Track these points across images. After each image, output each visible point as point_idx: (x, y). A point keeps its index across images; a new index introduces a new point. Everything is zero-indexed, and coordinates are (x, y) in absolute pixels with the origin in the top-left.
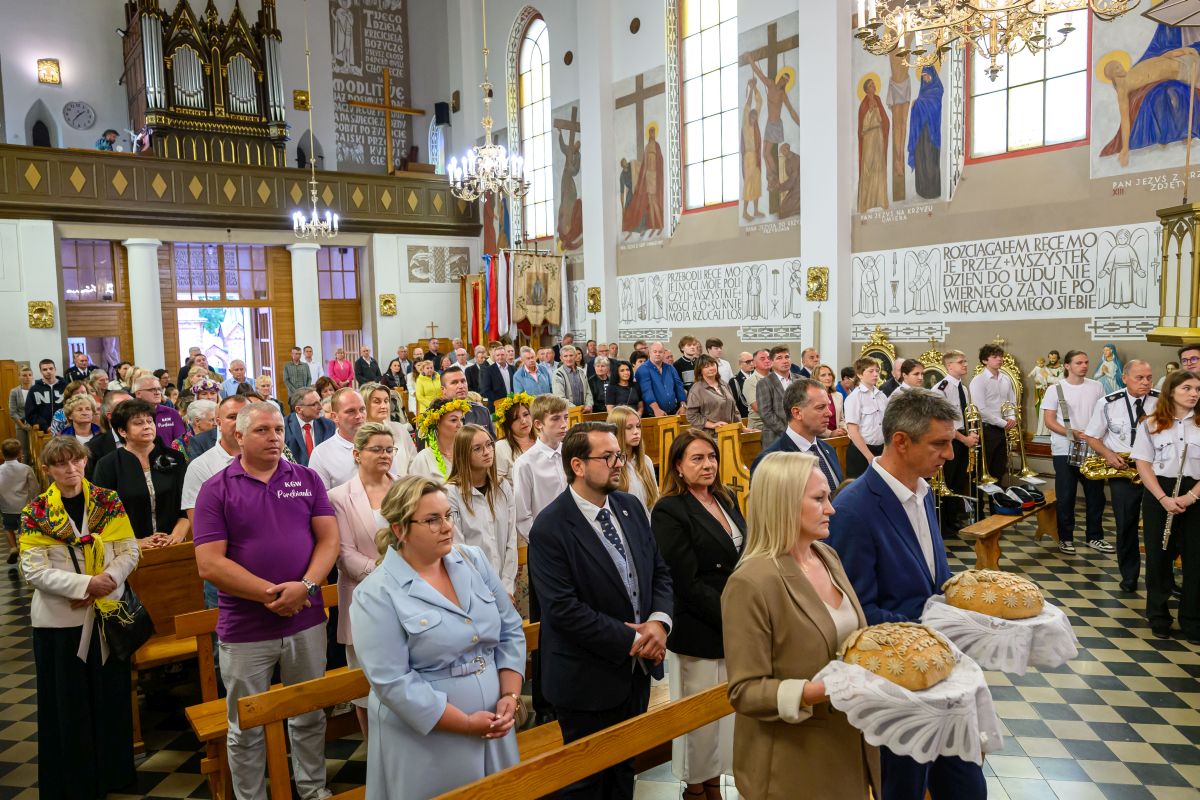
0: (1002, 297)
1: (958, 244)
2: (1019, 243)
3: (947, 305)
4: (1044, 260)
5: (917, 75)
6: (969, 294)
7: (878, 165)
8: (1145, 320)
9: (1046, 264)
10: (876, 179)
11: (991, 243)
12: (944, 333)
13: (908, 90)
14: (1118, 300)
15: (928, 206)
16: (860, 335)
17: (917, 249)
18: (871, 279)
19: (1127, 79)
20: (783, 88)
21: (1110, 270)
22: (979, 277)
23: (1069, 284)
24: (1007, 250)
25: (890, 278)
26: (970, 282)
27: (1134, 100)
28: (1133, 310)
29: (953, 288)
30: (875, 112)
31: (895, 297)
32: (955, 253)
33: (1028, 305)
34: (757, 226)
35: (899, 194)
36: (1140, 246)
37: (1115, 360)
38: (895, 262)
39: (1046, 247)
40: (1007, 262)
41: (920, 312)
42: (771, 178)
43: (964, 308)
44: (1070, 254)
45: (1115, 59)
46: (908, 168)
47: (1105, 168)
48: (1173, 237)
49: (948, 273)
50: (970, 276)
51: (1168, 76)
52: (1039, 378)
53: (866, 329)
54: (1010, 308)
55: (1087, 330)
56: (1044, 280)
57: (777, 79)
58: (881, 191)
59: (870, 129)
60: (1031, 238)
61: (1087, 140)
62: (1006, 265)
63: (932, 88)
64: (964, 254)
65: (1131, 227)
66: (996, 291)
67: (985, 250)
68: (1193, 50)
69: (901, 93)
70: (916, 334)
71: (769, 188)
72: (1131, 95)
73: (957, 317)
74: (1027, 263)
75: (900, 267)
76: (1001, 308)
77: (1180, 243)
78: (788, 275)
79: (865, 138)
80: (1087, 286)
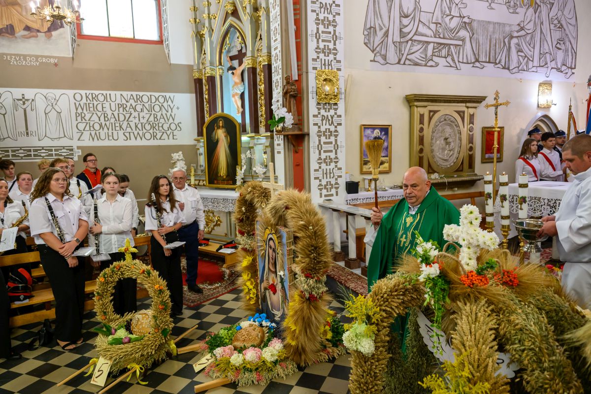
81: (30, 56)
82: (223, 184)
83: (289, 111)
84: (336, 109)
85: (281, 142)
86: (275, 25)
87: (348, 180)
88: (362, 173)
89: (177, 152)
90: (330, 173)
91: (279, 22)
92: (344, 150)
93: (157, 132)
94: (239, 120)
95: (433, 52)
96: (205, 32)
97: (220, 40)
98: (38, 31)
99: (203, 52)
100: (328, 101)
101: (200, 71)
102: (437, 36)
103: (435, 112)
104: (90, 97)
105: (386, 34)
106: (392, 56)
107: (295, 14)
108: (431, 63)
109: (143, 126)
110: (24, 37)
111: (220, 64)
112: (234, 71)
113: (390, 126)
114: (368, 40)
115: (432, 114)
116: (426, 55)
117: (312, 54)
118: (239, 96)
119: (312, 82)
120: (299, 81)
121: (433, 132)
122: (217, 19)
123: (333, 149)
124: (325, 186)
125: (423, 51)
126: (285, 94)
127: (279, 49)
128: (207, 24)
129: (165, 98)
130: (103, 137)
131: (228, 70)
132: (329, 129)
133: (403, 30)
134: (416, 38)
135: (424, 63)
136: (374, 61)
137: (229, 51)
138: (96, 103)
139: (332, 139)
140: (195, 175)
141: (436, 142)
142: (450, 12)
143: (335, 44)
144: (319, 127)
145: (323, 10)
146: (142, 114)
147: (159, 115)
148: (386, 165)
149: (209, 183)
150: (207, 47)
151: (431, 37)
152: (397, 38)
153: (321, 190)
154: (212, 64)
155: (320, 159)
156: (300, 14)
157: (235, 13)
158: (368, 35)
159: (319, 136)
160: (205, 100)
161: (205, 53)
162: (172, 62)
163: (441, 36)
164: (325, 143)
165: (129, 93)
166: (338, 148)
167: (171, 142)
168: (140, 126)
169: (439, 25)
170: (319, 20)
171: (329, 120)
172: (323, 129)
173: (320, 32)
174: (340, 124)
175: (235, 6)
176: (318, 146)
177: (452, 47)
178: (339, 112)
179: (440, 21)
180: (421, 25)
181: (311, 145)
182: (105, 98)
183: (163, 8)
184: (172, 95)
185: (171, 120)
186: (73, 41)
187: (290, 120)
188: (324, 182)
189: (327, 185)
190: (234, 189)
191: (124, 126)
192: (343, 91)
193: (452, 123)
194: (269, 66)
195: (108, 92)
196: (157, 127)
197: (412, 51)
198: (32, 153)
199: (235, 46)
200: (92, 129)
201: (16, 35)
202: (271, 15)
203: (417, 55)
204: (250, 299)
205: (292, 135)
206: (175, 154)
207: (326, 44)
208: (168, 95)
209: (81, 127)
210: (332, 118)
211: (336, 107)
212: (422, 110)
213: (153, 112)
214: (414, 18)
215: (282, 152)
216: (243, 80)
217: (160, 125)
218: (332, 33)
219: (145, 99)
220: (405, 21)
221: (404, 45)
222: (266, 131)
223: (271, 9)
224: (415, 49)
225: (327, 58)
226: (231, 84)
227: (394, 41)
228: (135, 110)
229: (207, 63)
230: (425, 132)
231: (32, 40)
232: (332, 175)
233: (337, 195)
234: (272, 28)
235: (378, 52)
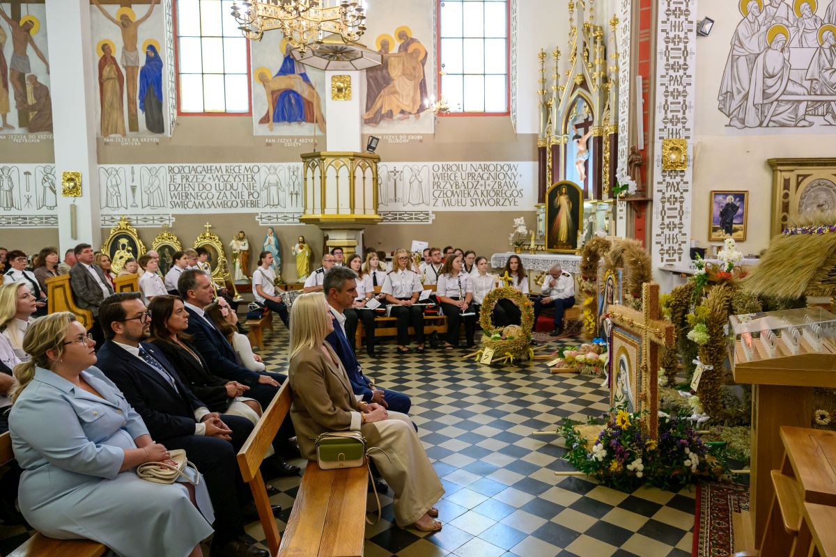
0: (207, 199)
1: (178, 165)
2: (216, 168)
3: (173, 203)
4: (231, 179)
5: (143, 49)
6: (187, 197)
7: (116, 105)
8: (285, 215)
9: (233, 182)
10: (115, 115)
11: (199, 166)
12: (171, 221)
13: (137, 58)
14: (272, 204)
15: (155, 138)
16: (107, 223)
17: (150, 166)
18: (114, 183)
19: (270, 84)
20: (28, 31)
21: (267, 187)
22: (193, 186)
23: (246, 193)
24: (209, 171)
25: (130, 184)
26: (187, 189)
27: (275, 96)
28: (279, 209)
29: (176, 193)
30: (112, 67)
31: (134, 197)
32: (176, 170)
33: (224, 205)
34: (6, 135)
35: (134, 126)
36: (281, 175)
37: (274, 236)
38: (133, 173)
39: (232, 171)
40: (210, 178)
41: (153, 207)
42: (20, 99)
43: (184, 205)
44: (245, 176)
45: (264, 71)
46: (140, 111)
47: (261, 130)
48: (309, 168)
49: (172, 183)
50: (187, 186)
51: (289, 87)
52: (235, 247)
53: (112, 218)
54: (213, 207)
55: (257, 219)
56: (232, 190)
57: (21, 23)
58: (119, 124)
59: (108, 79)
60: (223, 165)
61: (250, 113)
62: (208, 179)
63: (154, 62)
64: (182, 172)
65: (276, 165)
66: (204, 196)
67: (196, 171)
68: (300, 77)
69: (132, 59)
70: (151, 222)
71: (17, 107)
72: (273, 93)
73: (179, 211)
74: (222, 180)
75: (137, 177)
76: (207, 206)
77: (313, 172)
78: (40, 177)
79: (105, 84)
80: (256, 195)
81: (402, 135)
82: (563, 248)
83: (633, 179)
84: (682, 176)
85: (624, 208)
86: (624, 98)
87: (693, 246)
88: (710, 239)
89: (519, 218)
90: (673, 238)
91: (628, 96)
92: (689, 216)
93: (500, 198)
94: (582, 187)
95: (806, 111)
96: (553, 103)
97: (567, 110)
98: (410, 113)
99: (549, 122)
100: (673, 169)
101: (545, 140)
102: (812, 93)
103: (805, 176)
104: (446, 168)
105: (746, 97)
106: (752, 118)
107: (643, 89)
108: (803, 123)
109: (488, 193)
110: (400, 119)
111: (566, 132)
112: (579, 140)
113: (746, 191)
114: (724, 105)
115: (800, 178)
116: (797, 115)
117: (659, 124)
118: (583, 164)
119: (658, 151)
120: (645, 150)
121: (802, 198)
122: (565, 90)
123: (677, 215)
124: (667, 251)
125: (793, 109)
126: (630, 163)
127: (627, 120)
128: (554, 95)
129: (509, 167)
130: (453, 204)
131: (574, 138)
132: (674, 195)
133: (766, 91)
134: (783, 97)
135: (793, 123)
136: (730, 125)
137: (575, 120)
138: (449, 173)
139: (677, 205)
140: (535, 240)
141: (806, 209)
142: (832, 66)
143: (684, 113)
144: (664, 194)
145: (672, 82)
146: (487, 182)
147: (503, 182)
148: (740, 233)
149: (548, 248)
150: (554, 116)
151: (804, 95)
152: (759, 100)
153: (662, 254)
154: (557, 133)
155: (663, 224)
156: (649, 88)
157: (584, 84)
158: (723, 100)
159: (663, 202)
160: (547, 168)
161: (550, 123)
162: (518, 132)
163: (818, 92)
164: (669, 209)
165: (478, 163)
166: (683, 214)
167: (512, 208)
168: (485, 193)
169: (815, 82)
170: (668, 92)
171: (674, 187)
172: (667, 195)
173: (669, 103)
174: (687, 191)
175: (584, 78)
176: (662, 212)
177: (832, 103)
178: (685, 179)
179: (817, 77)
180: (790, 84)
181: (654, 210)
182: (458, 168)
183: (512, 82)
184: (515, 163)
185: (514, 187)
186: (435, 119)
187: (633, 187)
188: (666, 247)
189: (669, 249)
190: (574, 254)
191: (472, 194)
192: (691, 158)
193: (829, 188)
194: (616, 135)
195: (460, 163)
196: (500, 194)
197: (778, 112)
198: (398, 217)
199: (583, 115)
200: (445, 196)
201: (394, 118)
202: (620, 88)
203: (784, 115)
204: (589, 330)
205: (635, 201)
206: (517, 219)
207: (675, 114)
208: (512, 163)
209: (437, 194)
210: (678, 184)
211: (683, 174)
212: (787, 175)
213: (498, 180)
214: (781, 78)
215: (625, 217)
216: (587, 148)
217: (504, 192)
218: (682, 103)
219: (492, 168)
220: (770, 82)
221: (767, 107)
222: (609, 198)
223: (621, 83)
224: (781, 109)
225: (675, 128)
226: (575, 152)
227: (755, 103)
228: (482, 178)
229: (553, 133)
230: (791, 198)
231: (405, 121)
232: (675, 240)
233: (680, 260)
234: (621, 100)
235: (735, 116)
